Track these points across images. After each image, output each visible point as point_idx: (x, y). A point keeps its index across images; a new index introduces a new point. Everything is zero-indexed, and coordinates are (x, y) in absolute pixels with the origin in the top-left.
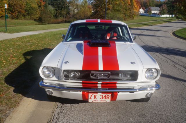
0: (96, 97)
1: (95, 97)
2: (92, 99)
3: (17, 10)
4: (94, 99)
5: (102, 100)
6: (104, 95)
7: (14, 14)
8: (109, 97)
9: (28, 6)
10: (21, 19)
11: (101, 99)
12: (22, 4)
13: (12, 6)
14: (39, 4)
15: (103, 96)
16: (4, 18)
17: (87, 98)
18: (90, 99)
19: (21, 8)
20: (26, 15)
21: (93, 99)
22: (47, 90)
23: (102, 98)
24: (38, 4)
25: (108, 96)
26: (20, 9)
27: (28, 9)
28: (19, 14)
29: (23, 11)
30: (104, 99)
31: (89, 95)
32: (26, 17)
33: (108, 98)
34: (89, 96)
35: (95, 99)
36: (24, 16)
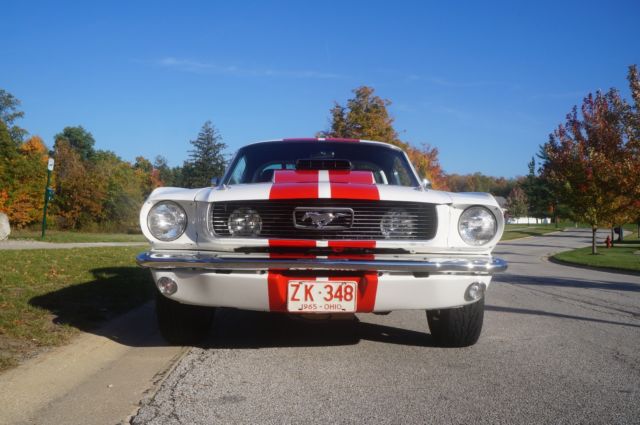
0: (311, 291)
1: (308, 292)
2: (298, 300)
3: (78, 204)
4: (306, 299)
5: (328, 303)
6: (335, 285)
7: (68, 215)
8: (350, 294)
9: (114, 192)
10: (89, 231)
11: (326, 299)
12: (97, 187)
13: (65, 191)
14: (146, 187)
15: (331, 287)
16: (39, 226)
17: (284, 299)
18: (293, 299)
19: (92, 199)
20: (105, 220)
21: (302, 302)
22: (160, 275)
23: (328, 297)
24: (142, 187)
25: (349, 290)
26: (89, 202)
27: (112, 199)
28: (85, 214)
29: (96, 207)
30: (335, 301)
31: (290, 284)
32: (104, 225)
33: (348, 297)
34: (291, 290)
35: (309, 302)
36: (99, 220)
